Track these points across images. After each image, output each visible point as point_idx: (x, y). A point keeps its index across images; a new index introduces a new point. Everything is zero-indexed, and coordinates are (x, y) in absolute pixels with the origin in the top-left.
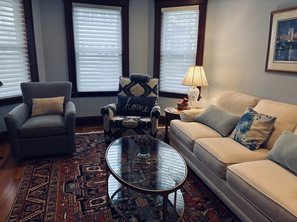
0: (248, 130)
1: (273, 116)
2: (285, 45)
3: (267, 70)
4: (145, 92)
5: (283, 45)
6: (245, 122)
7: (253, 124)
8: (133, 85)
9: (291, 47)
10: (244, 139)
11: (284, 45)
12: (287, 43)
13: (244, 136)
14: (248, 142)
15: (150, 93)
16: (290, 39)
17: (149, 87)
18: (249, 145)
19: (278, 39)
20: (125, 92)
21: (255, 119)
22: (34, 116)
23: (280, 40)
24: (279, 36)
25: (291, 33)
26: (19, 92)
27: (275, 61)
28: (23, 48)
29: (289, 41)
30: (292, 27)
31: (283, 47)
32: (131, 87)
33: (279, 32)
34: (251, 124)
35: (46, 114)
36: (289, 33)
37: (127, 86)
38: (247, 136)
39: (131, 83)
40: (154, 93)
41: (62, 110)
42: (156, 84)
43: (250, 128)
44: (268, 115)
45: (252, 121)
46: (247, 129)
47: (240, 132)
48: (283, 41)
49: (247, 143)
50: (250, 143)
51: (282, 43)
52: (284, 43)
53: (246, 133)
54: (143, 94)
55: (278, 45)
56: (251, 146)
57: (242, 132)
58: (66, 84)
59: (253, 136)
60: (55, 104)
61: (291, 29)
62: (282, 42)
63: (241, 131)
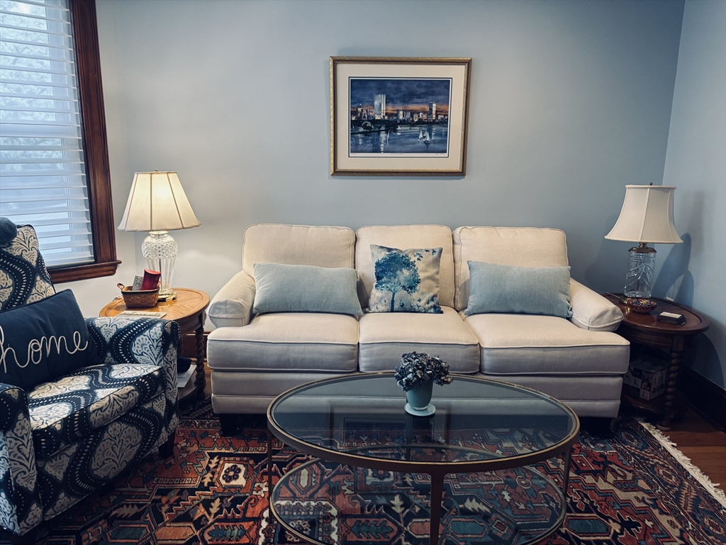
0: (419, 283)
1: (436, 247)
2: (371, 124)
3: (337, 173)
4: (14, 286)
5: (366, 124)
6: (401, 270)
7: (419, 269)
9: (383, 128)
10: (419, 301)
11: (369, 124)
12: (374, 122)
13: (415, 295)
14: (428, 303)
16: (380, 114)
17: (21, 262)
18: (431, 307)
19: (353, 113)
21: (416, 261)
23: (359, 114)
24: (355, 106)
25: (380, 104)
27: (351, 155)
29: (377, 118)
30: (381, 94)
31: (365, 127)
33: (354, 100)
34: (415, 271)
36: (376, 103)
38: (422, 294)
42: (37, 247)
43: (419, 278)
44: (427, 248)
45: (415, 266)
46: (415, 282)
47: (405, 291)
48: (364, 117)
49: (427, 306)
50: (432, 304)
51: (363, 121)
52: (369, 121)
53: (417, 288)
55: (355, 124)
56: (434, 307)
57: (410, 290)
59: (430, 289)
61: (380, 95)
62: (363, 119)
63: (405, 289)
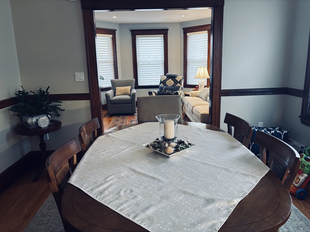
4: (174, 84)
8: (168, 80)
15: (177, 84)
17: (176, 80)
20: (163, 84)
22: (117, 95)
26: (110, 85)
28: (111, 62)
32: (166, 81)
35: (122, 95)
37: (164, 80)
39: (167, 79)
40: (179, 84)
41: (130, 93)
42: (181, 79)
54: (173, 85)
58: (132, 80)
60: (126, 89)
